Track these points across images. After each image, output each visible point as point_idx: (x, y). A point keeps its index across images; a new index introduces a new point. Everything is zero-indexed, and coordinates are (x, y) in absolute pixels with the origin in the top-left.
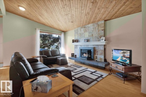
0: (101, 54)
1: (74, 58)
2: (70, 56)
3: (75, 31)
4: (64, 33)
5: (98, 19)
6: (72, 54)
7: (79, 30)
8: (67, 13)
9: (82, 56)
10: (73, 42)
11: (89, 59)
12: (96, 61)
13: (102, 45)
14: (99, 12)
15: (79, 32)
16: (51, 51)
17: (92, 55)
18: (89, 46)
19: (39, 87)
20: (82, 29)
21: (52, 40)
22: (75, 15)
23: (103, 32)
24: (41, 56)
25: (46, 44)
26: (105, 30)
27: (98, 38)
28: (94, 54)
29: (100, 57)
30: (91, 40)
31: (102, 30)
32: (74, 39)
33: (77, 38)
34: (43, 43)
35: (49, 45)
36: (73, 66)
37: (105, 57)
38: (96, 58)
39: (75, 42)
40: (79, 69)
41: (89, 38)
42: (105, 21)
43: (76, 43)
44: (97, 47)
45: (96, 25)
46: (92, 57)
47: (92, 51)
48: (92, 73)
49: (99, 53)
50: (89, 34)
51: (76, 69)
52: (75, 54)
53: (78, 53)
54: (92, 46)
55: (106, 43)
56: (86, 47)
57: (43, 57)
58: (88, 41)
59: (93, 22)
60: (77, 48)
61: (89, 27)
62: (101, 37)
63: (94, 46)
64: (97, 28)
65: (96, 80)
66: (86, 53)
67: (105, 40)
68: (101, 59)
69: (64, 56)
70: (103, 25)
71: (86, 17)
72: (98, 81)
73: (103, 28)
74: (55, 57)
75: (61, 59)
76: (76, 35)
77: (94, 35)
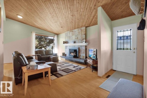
0: (83, 53)
1: (64, 56)
2: (62, 55)
3: (65, 34)
4: (57, 35)
5: (80, 26)
6: (63, 53)
7: (68, 33)
8: (56, 21)
9: (70, 55)
10: (64, 43)
11: (75, 57)
12: (80, 58)
13: (84, 46)
14: (79, 22)
15: (69, 35)
16: (45, 51)
17: (77, 54)
18: (76, 47)
19: (31, 67)
20: (71, 33)
21: (48, 41)
22: (62, 22)
23: (84, 35)
24: (36, 55)
25: (42, 45)
26: (86, 35)
27: (81, 41)
28: (79, 53)
29: (83, 55)
30: (77, 41)
31: (84, 34)
32: (64, 41)
33: (67, 40)
34: (39, 44)
35: (45, 46)
36: (63, 63)
37: (86, 55)
38: (80, 56)
39: (65, 43)
40: (66, 65)
41: (75, 40)
42: (86, 27)
43: (66, 45)
44: (81, 47)
45: (80, 30)
46: (78, 56)
47: (77, 50)
48: (74, 67)
49: (82, 52)
50: (76, 37)
51: (64, 65)
52: (65, 54)
53: (67, 53)
54: (78, 47)
55: (86, 44)
56: (73, 48)
57: (37, 56)
58: (75, 42)
59: (78, 28)
60: (67, 48)
61: (75, 31)
62: (83, 40)
63: (79, 47)
64: (81, 32)
65: (74, 71)
66: (73, 52)
67: (85, 42)
68: (83, 57)
69: (56, 55)
70: (85, 31)
71: (71, 24)
72: (75, 71)
73: (84, 33)
74: (48, 56)
75: (53, 57)
76: (66, 37)
77: (78, 38)
